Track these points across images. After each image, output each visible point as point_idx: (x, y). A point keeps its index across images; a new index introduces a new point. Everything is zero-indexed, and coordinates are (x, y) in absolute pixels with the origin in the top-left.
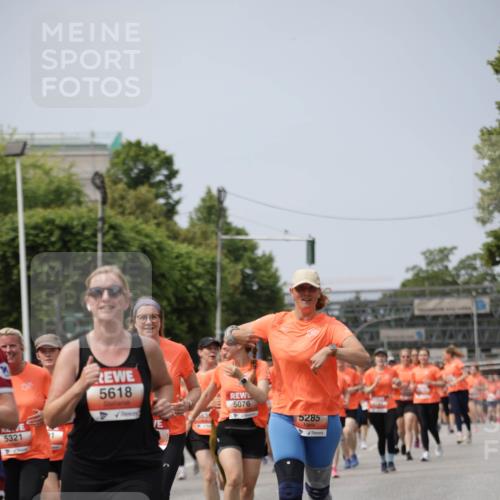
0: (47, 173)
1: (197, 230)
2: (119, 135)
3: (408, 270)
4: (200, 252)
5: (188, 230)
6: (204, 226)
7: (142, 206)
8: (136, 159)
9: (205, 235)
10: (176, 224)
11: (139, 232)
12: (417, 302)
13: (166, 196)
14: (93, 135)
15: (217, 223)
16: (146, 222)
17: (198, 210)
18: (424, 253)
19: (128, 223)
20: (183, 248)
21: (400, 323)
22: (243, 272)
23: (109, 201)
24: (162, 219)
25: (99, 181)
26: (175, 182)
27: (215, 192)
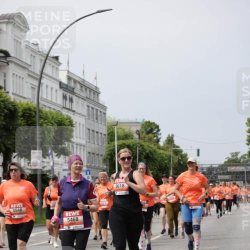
0: (124, 130)
1: (166, 146)
2: (144, 120)
3: (226, 158)
4: (166, 152)
5: (163, 146)
6: (168, 145)
7: (150, 139)
8: (148, 126)
9: (168, 148)
10: (159, 145)
11: (149, 147)
12: (229, 168)
13: (157, 137)
14: (136, 119)
15: (171, 144)
16: (151, 144)
17: (166, 141)
18: (231, 154)
19: (146, 144)
20: (161, 151)
21: (224, 174)
22: (178, 159)
23: (141, 138)
24: (155, 143)
25: (138, 133)
26: (159, 133)
27: (171, 135)
